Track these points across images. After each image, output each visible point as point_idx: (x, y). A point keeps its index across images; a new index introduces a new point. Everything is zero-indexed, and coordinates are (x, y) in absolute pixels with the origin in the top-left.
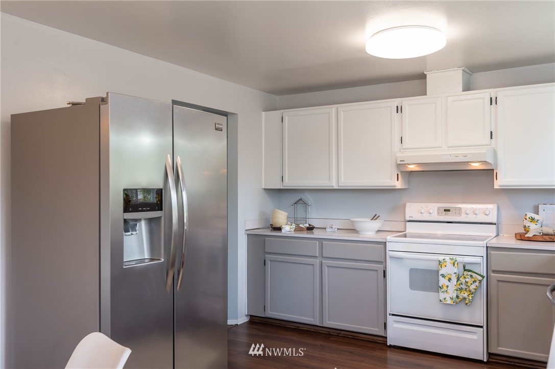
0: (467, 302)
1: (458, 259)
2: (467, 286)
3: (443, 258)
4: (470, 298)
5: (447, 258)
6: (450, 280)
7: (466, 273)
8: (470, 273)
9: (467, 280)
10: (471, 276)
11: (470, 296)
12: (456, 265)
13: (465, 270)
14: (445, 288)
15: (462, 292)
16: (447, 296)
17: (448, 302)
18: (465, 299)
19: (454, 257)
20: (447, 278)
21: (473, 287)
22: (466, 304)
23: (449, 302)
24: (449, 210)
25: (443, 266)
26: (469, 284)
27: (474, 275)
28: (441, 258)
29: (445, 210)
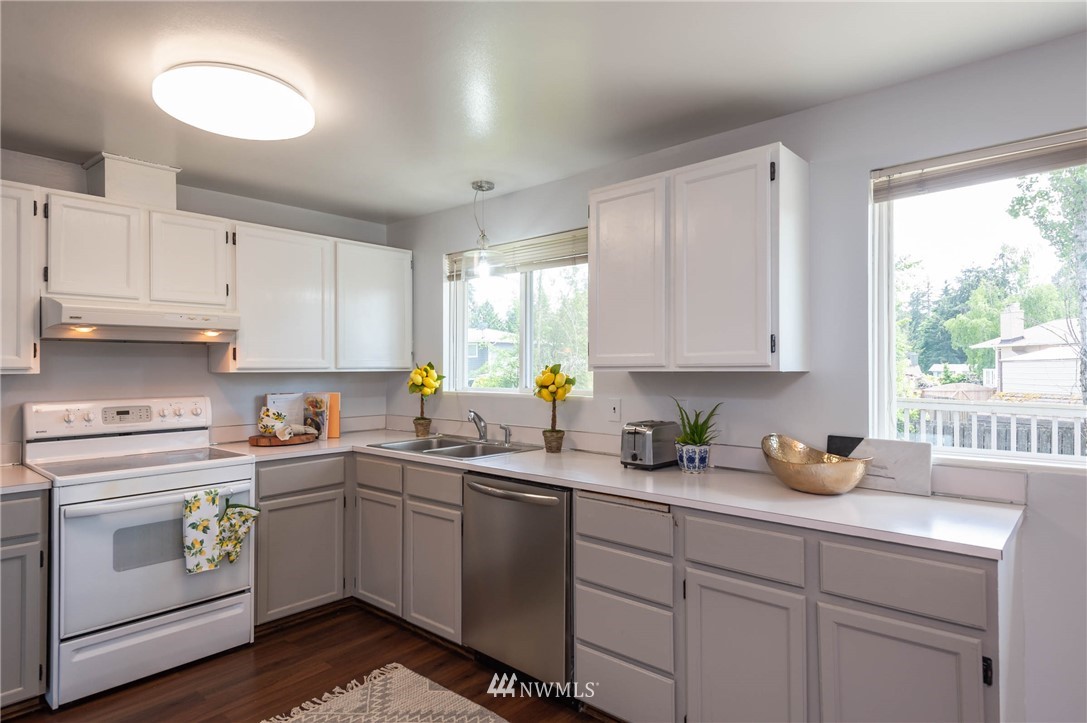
0: (232, 558)
1: (220, 491)
2: (232, 531)
3: (194, 494)
4: (238, 550)
5: (201, 493)
6: (205, 529)
7: (230, 511)
8: (238, 509)
9: (233, 521)
10: (240, 514)
11: (238, 546)
12: (217, 502)
13: (228, 506)
14: (198, 547)
15: (225, 545)
16: (202, 559)
17: (204, 569)
18: (228, 554)
19: (212, 489)
20: (201, 528)
21: (243, 529)
22: (231, 562)
23: (206, 567)
24: (127, 413)
25: (194, 508)
26: (237, 527)
27: (245, 510)
28: (189, 495)
29: (119, 413)
